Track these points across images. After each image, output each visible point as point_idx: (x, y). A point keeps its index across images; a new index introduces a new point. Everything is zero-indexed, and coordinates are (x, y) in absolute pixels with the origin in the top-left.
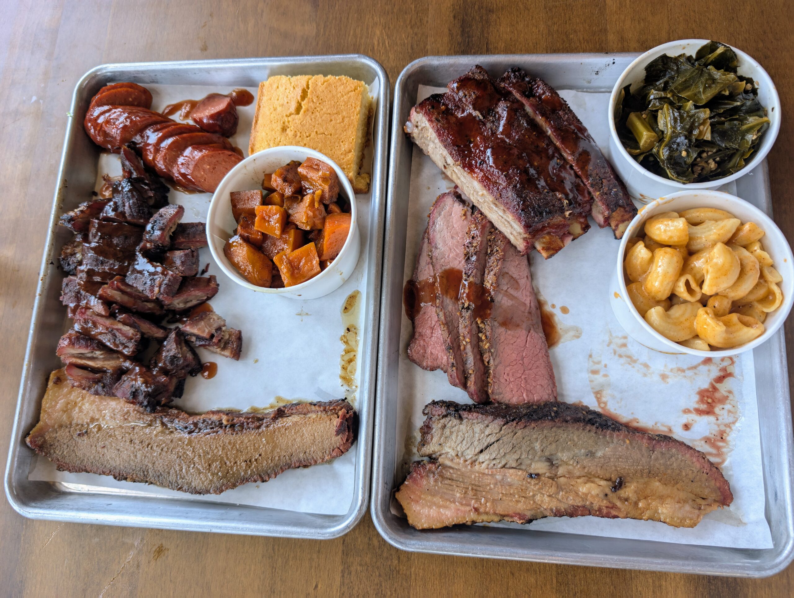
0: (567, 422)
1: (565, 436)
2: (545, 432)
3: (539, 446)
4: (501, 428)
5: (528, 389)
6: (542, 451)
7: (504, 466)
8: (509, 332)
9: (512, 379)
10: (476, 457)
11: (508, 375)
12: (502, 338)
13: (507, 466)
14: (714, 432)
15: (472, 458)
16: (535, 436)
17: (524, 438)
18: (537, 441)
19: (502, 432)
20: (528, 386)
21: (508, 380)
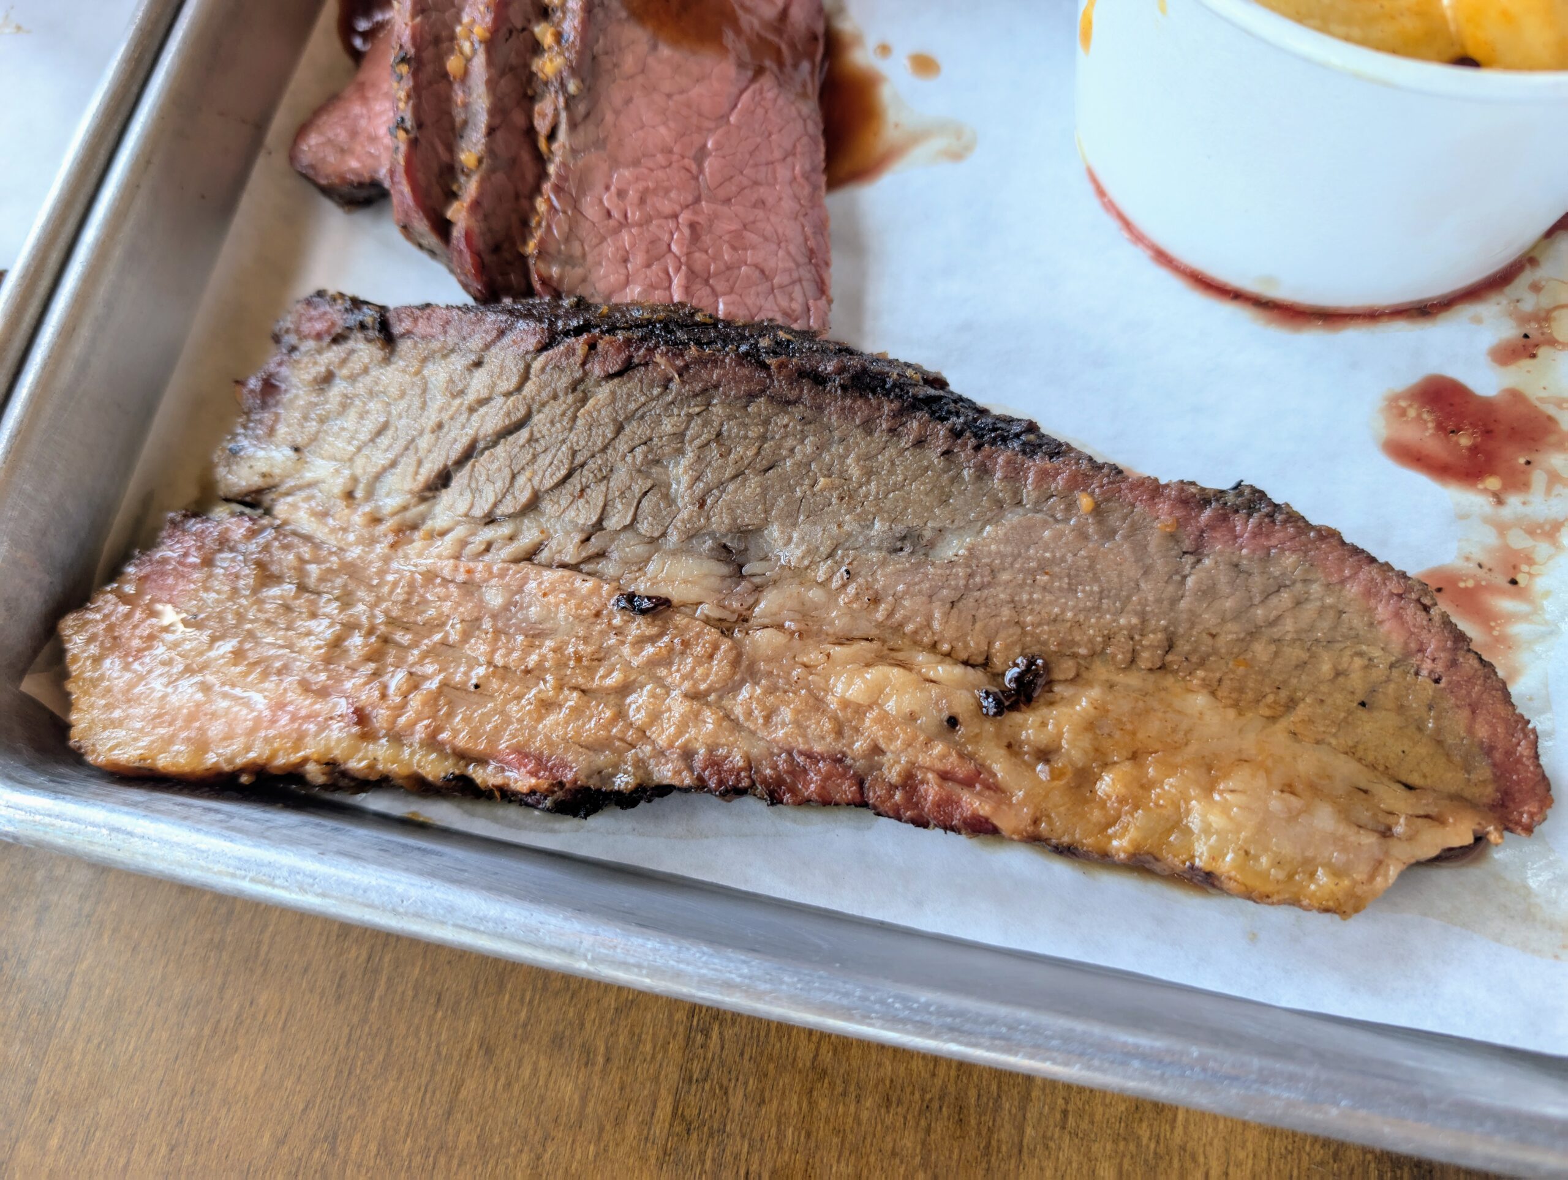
0: (819, 380)
1: (809, 450)
2: (718, 410)
3: (685, 480)
4: (528, 368)
5: (698, 267)
6: (702, 505)
7: (529, 556)
8: (665, 51)
9: (634, 215)
10: (423, 507)
11: (621, 194)
12: (629, 63)
13: (544, 556)
14: (1479, 555)
15: (405, 508)
16: (668, 426)
17: (620, 429)
18: (681, 452)
19: (530, 388)
20: (697, 255)
21: (616, 214)
